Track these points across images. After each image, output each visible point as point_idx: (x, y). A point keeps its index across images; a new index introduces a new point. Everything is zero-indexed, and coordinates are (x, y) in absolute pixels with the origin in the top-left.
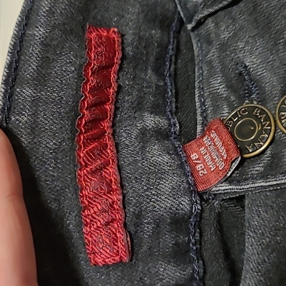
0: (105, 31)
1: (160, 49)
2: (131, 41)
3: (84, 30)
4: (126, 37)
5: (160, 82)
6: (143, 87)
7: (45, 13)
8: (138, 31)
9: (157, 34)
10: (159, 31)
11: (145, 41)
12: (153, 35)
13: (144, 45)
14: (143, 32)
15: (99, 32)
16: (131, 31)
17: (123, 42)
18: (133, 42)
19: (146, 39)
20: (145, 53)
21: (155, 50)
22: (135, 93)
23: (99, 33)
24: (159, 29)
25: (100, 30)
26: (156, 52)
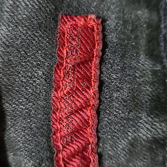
0: (83, 20)
1: (150, 30)
2: (114, 27)
3: (56, 22)
4: (108, 22)
5: (157, 67)
6: (136, 77)
7: (8, 8)
8: (122, 15)
9: (144, 15)
10: (146, 11)
11: (131, 25)
12: (139, 16)
13: (130, 28)
14: (127, 14)
15: (75, 21)
16: (114, 16)
17: (104, 30)
18: (117, 28)
19: (132, 22)
20: (133, 37)
21: (145, 32)
22: (126, 87)
23: (74, 23)
24: (145, 9)
25: (76, 19)
26: (146, 34)
